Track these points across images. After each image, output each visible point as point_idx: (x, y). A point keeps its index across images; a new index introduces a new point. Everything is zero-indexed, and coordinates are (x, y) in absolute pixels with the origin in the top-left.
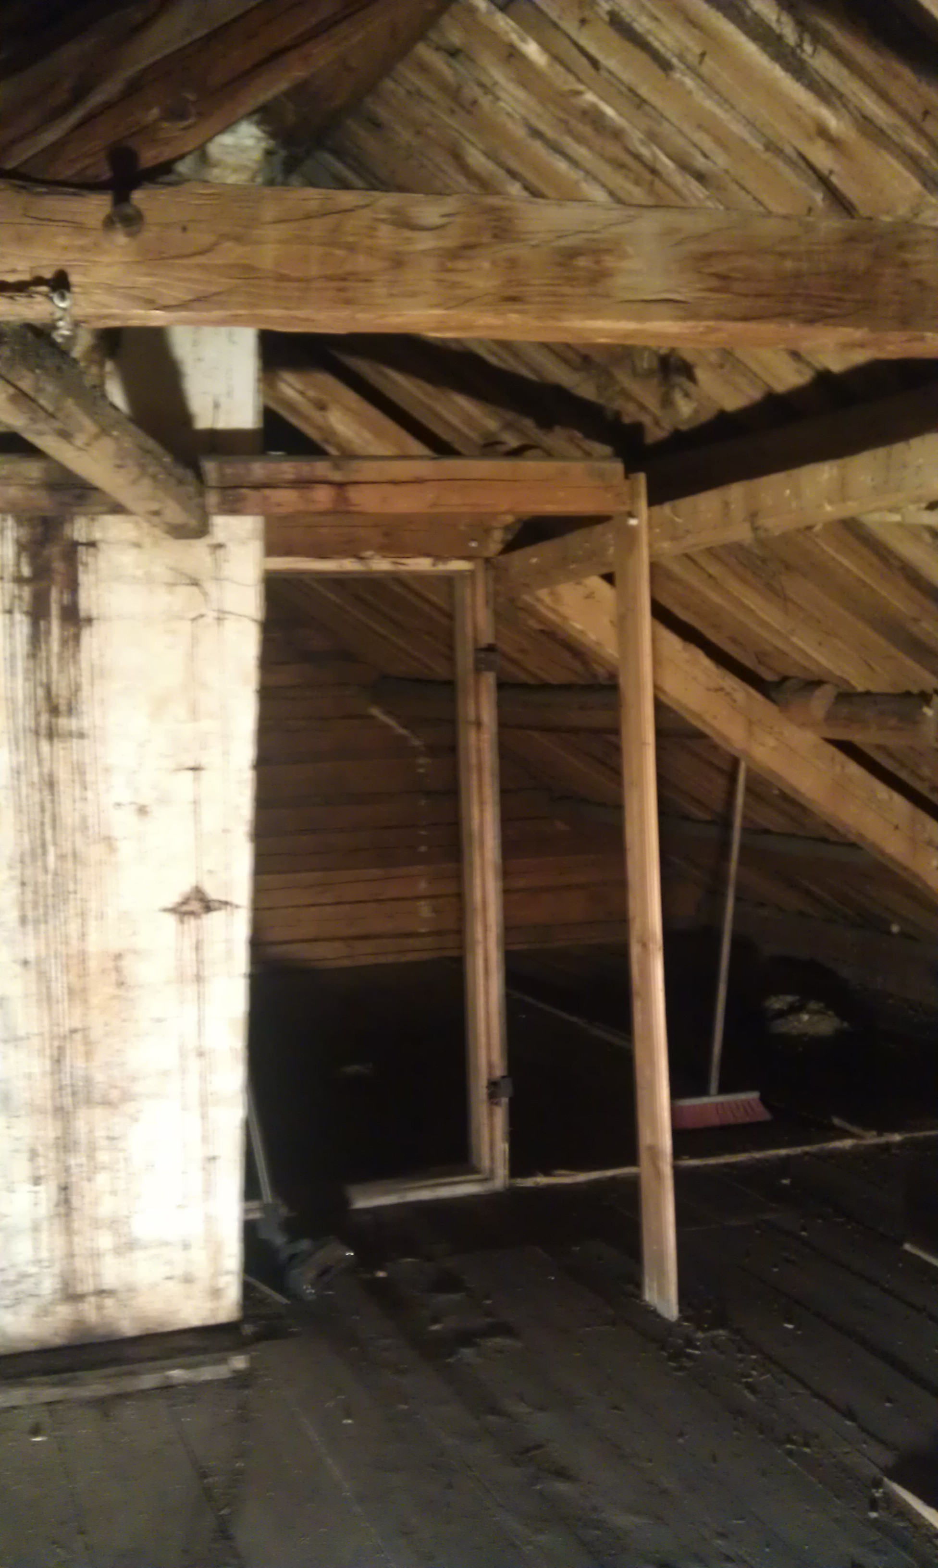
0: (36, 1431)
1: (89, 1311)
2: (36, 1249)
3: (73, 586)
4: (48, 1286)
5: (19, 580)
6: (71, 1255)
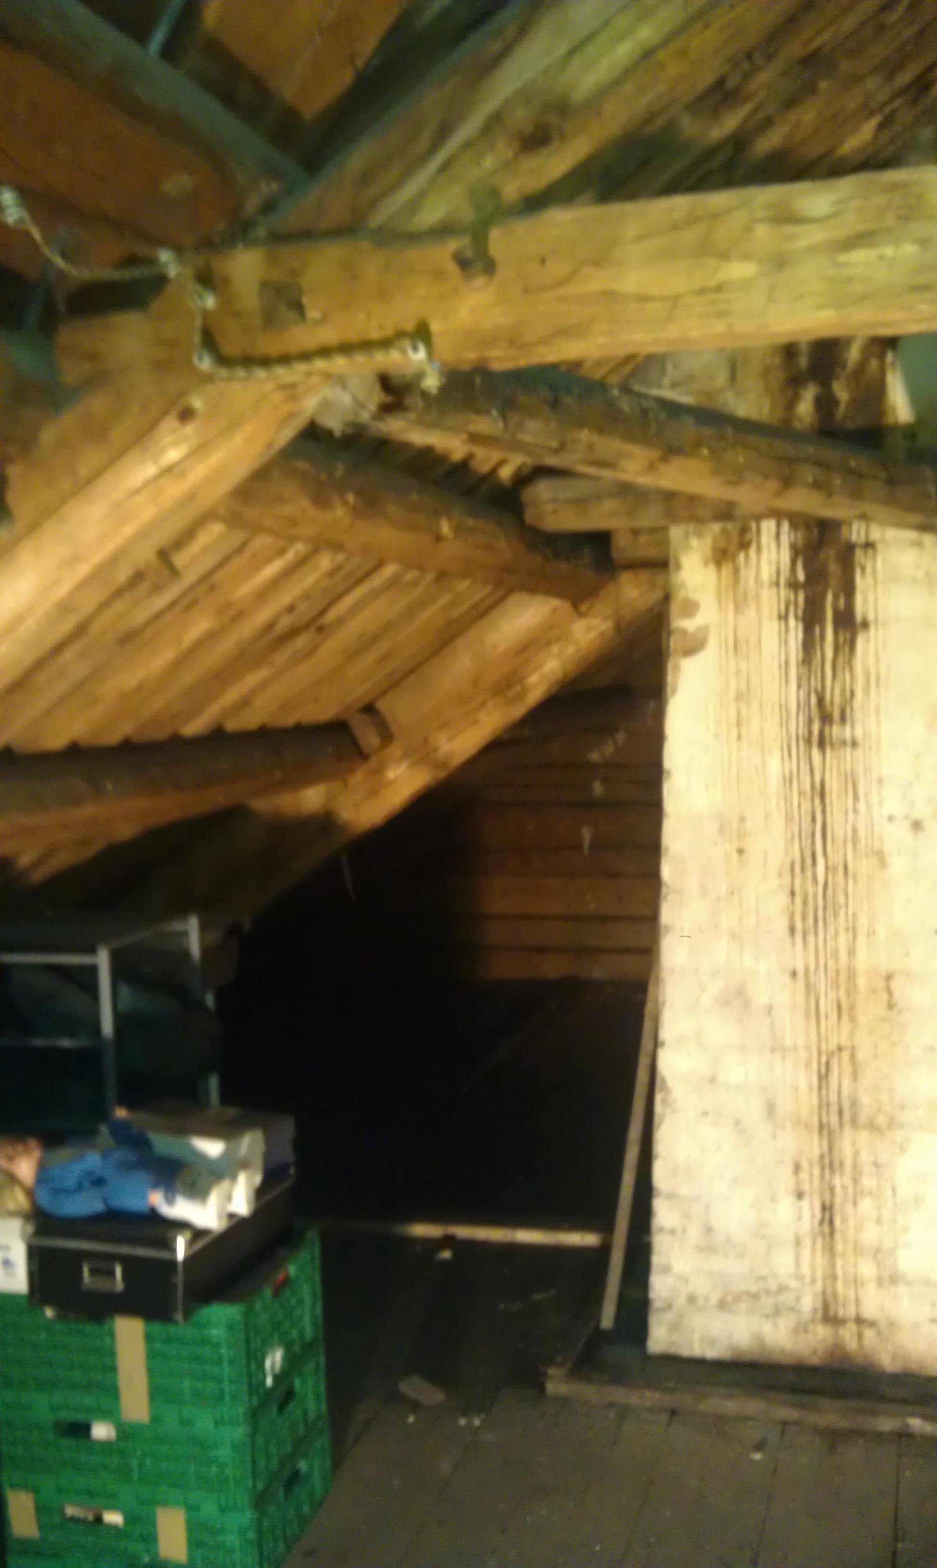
1: (848, 1336)
2: (798, 1263)
3: (848, 589)
5: (793, 585)
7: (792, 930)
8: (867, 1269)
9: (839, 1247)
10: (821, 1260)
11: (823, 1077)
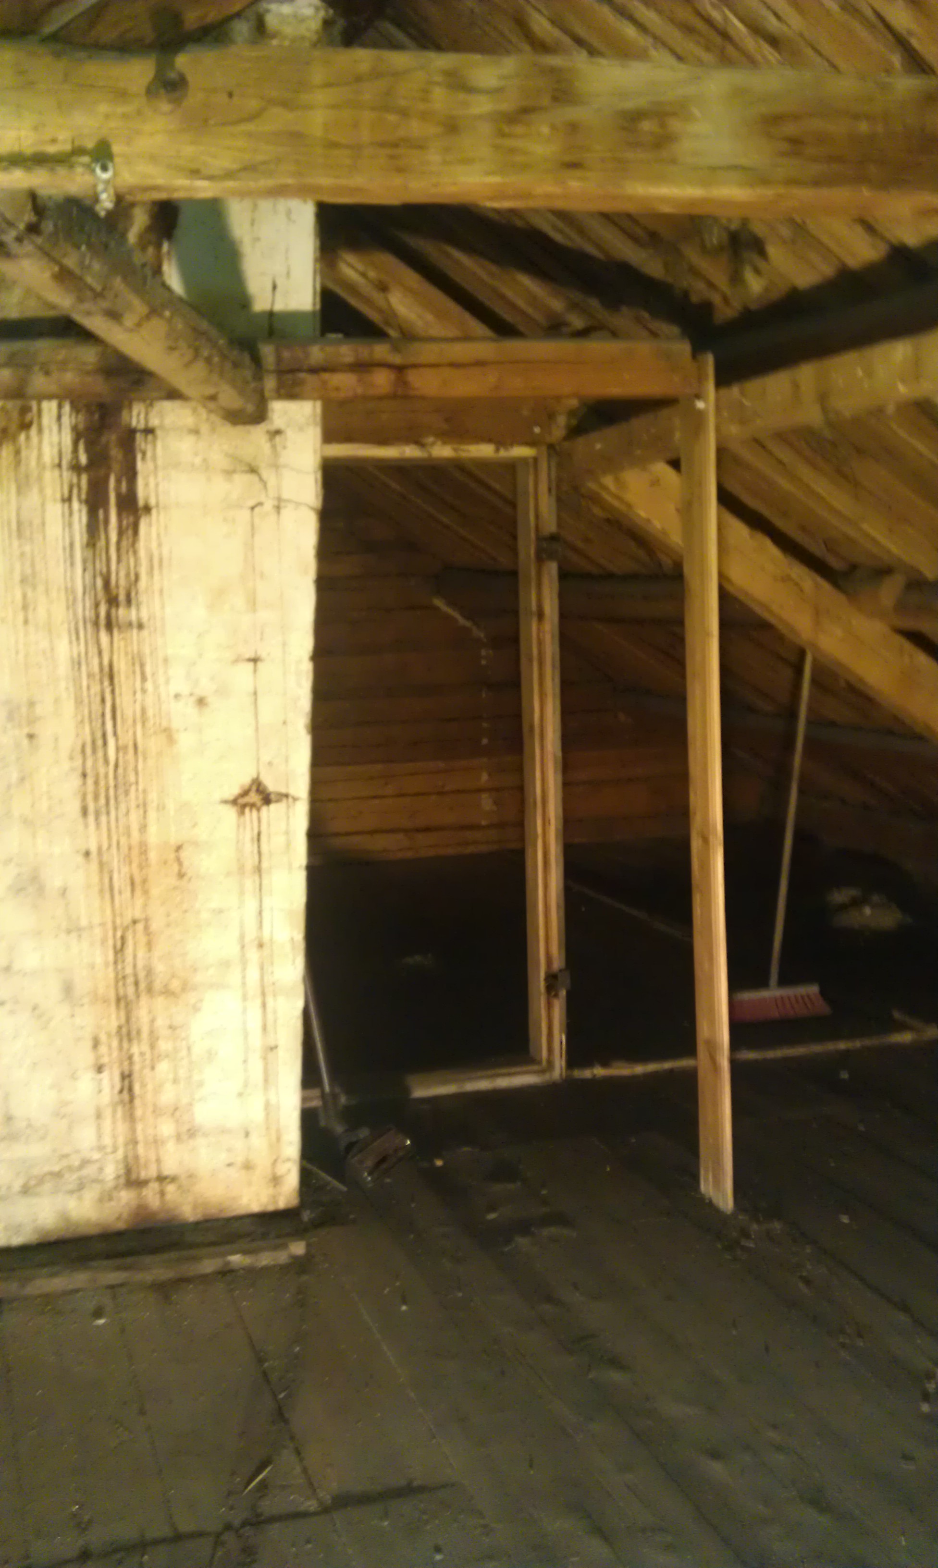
0: (98, 1313)
1: (151, 1196)
2: (99, 1136)
3: (131, 474)
4: (111, 1171)
5: (76, 467)
6: (133, 1142)
7: (85, 812)
8: (167, 1128)
9: (139, 1112)
10: (122, 1128)
11: (119, 951)
